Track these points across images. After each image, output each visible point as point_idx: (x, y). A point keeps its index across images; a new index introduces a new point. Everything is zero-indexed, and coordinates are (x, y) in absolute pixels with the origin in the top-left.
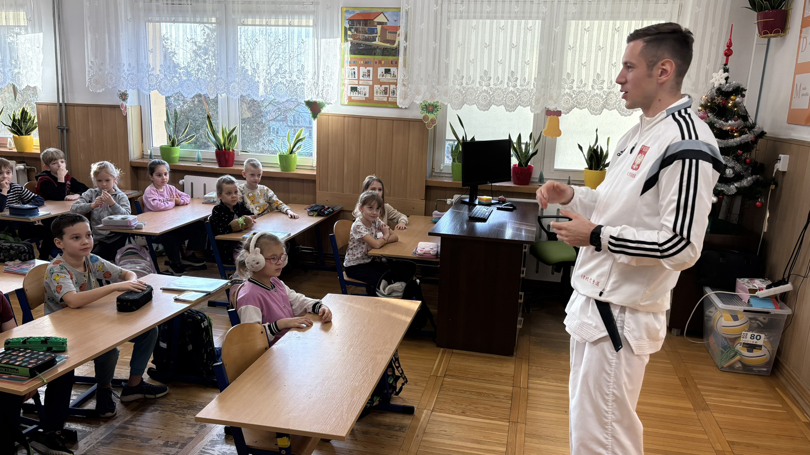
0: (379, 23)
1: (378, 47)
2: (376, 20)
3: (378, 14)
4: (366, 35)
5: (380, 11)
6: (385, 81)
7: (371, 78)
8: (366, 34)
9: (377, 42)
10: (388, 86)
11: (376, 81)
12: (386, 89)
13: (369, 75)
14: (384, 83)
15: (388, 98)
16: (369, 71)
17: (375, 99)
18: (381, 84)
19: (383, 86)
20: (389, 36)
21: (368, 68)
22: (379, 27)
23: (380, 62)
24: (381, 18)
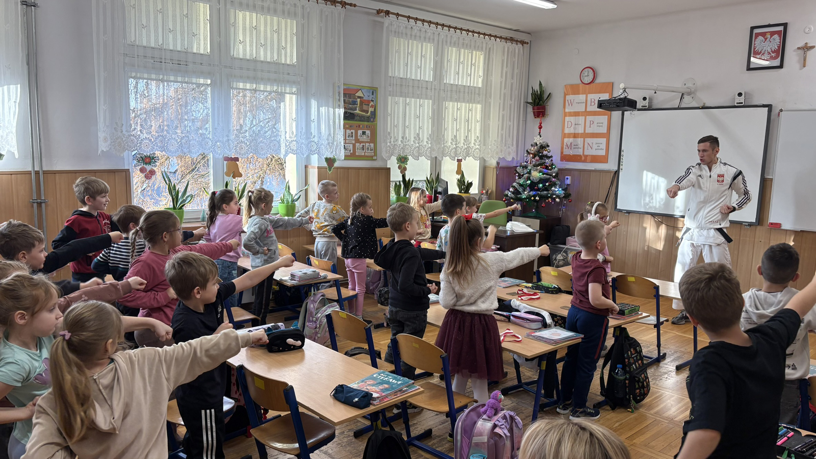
0: (359, 97)
1: (358, 115)
2: (356, 95)
3: (357, 91)
4: (351, 106)
5: (359, 88)
6: (362, 140)
7: (354, 139)
8: (351, 104)
9: (357, 111)
10: (364, 144)
11: (357, 141)
12: (363, 146)
13: (352, 136)
14: (363, 142)
15: (365, 153)
16: (352, 133)
17: (357, 154)
18: (360, 142)
19: (362, 144)
20: (365, 107)
21: (352, 131)
22: (359, 100)
23: (359, 126)
24: (359, 94)
